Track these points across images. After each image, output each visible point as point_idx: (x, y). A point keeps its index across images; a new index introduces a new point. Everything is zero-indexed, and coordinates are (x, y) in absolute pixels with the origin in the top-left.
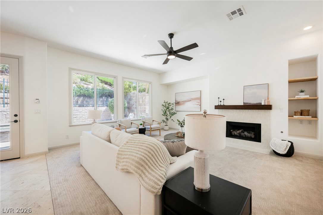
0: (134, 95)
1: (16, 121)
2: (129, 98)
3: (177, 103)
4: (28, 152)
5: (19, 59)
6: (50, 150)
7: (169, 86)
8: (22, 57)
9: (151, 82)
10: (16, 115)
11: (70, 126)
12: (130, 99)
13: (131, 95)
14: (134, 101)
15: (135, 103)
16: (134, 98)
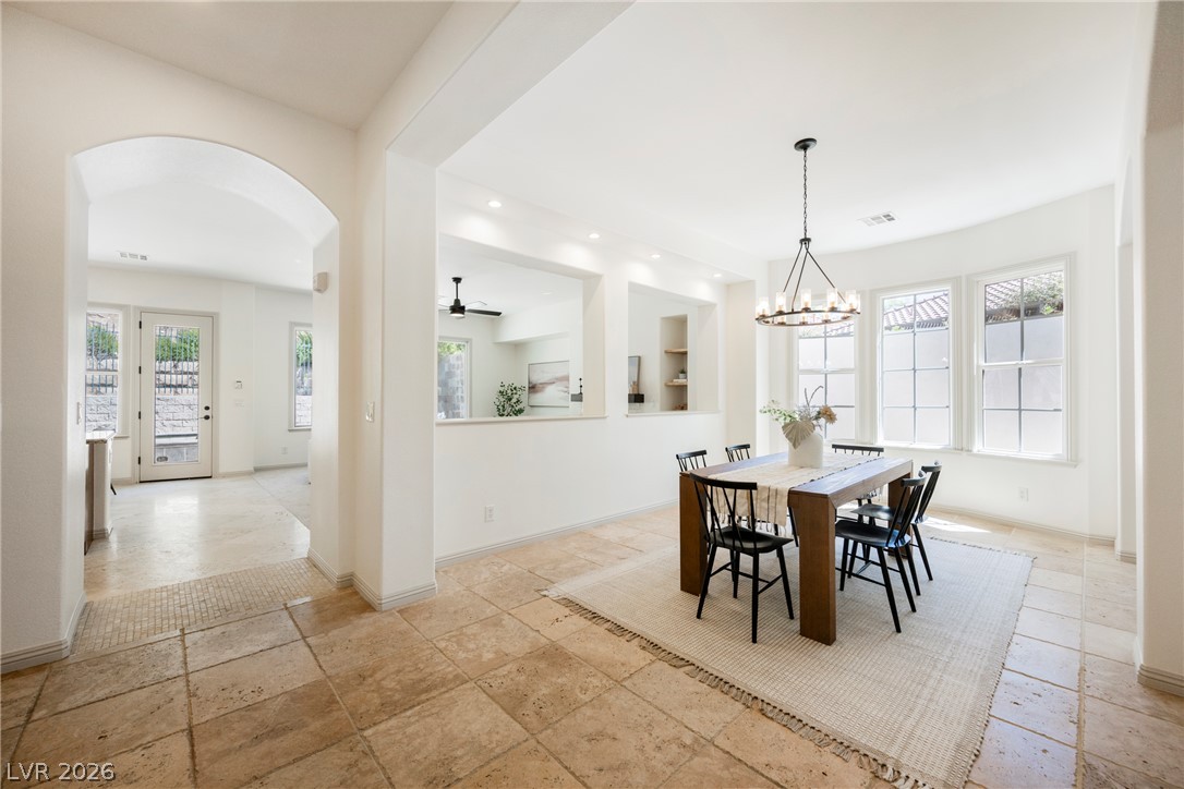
0: (460, 362)
1: (207, 418)
2: (446, 369)
3: (533, 388)
4: (223, 469)
5: (213, 317)
6: (258, 470)
7: (518, 347)
8: (217, 314)
9: (471, 340)
10: (207, 408)
11: (290, 431)
12: (450, 374)
13: (451, 362)
14: (459, 378)
15: (460, 385)
16: (459, 371)
